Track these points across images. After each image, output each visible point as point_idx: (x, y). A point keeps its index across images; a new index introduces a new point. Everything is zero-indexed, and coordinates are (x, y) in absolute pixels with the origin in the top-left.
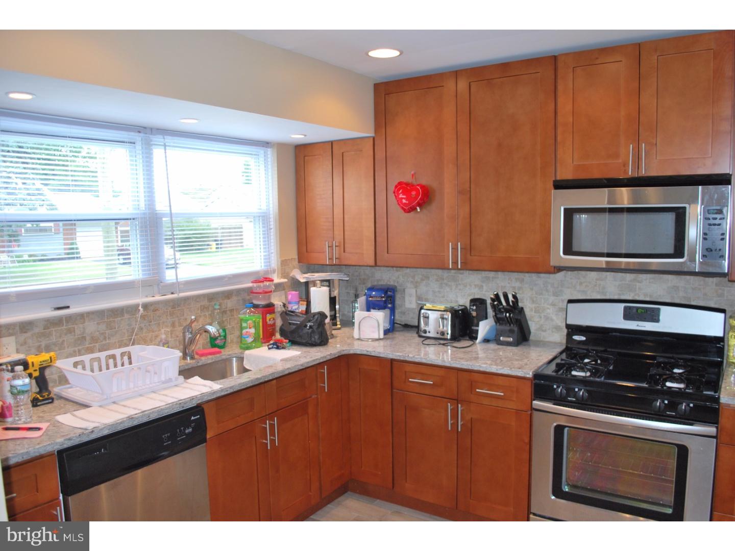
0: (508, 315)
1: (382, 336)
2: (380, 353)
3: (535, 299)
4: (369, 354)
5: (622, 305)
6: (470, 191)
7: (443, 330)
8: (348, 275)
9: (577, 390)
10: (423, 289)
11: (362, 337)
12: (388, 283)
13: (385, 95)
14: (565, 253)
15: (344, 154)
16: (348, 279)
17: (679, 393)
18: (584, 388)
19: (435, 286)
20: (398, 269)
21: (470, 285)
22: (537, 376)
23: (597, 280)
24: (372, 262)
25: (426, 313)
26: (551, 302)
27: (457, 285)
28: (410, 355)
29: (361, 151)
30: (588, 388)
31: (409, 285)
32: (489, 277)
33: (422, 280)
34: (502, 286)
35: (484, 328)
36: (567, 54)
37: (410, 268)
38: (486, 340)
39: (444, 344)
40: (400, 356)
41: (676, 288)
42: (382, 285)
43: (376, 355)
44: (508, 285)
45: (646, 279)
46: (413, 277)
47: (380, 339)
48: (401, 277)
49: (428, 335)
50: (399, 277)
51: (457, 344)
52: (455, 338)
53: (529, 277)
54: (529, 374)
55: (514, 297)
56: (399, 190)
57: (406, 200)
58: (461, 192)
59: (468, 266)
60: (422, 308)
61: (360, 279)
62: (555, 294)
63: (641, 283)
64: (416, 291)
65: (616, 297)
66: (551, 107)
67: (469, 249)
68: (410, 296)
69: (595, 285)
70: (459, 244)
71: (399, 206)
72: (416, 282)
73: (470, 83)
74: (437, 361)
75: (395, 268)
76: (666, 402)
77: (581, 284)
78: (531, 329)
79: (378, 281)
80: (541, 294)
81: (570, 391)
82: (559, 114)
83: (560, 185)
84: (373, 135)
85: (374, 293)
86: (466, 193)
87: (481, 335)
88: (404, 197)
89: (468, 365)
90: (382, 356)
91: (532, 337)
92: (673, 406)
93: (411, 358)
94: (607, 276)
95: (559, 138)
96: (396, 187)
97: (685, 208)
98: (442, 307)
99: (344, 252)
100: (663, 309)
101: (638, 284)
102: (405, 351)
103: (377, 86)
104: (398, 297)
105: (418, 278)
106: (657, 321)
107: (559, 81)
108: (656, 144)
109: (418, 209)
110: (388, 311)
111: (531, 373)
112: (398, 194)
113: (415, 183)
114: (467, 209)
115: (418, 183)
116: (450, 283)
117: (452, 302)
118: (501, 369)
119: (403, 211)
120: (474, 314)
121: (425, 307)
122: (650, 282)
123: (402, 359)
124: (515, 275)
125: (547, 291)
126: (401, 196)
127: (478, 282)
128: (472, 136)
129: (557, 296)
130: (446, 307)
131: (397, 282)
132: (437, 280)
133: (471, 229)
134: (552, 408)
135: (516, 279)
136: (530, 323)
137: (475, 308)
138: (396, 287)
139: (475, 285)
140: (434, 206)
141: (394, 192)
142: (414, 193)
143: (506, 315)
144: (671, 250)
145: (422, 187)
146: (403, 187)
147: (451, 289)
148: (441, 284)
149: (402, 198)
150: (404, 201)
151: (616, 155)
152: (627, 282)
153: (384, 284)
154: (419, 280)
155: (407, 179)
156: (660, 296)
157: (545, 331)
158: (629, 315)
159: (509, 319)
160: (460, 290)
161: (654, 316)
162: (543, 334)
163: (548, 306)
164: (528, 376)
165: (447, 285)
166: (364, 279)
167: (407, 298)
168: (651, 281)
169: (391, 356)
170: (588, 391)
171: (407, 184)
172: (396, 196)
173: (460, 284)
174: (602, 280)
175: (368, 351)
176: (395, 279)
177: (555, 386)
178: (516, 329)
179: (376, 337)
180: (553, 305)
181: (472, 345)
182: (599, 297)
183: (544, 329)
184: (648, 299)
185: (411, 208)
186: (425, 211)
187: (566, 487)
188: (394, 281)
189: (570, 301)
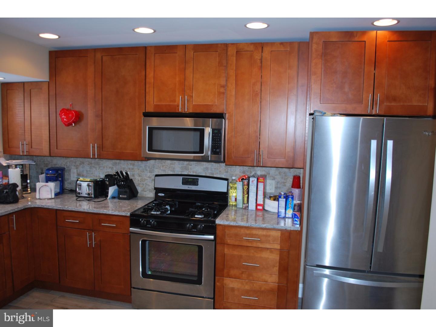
0: (123, 183)
1: (53, 197)
2: (49, 206)
3: (140, 174)
4: (43, 207)
5: (181, 177)
6: (102, 115)
7: (89, 192)
8: (35, 162)
9: (151, 221)
10: (81, 169)
11: (41, 197)
12: (61, 166)
13: (55, 58)
14: (149, 151)
15: (31, 90)
16: (35, 164)
17: (199, 221)
18: (155, 220)
19: (87, 168)
20: (67, 158)
21: (107, 168)
22: (132, 215)
23: (171, 164)
24: (48, 154)
25: (80, 183)
26: (148, 176)
27: (99, 167)
28: (66, 207)
29: (41, 89)
30: (156, 220)
31: (73, 167)
32: (116, 163)
33: (80, 164)
34: (123, 168)
35: (112, 190)
36: (151, 47)
37: (73, 157)
38: (113, 198)
39: (88, 200)
40: (60, 207)
41: (207, 169)
42: (57, 167)
43: (47, 208)
44: (126, 167)
45: (194, 164)
46: (75, 163)
47: (52, 198)
48: (68, 163)
49: (81, 195)
50: (67, 163)
51: (96, 200)
52: (96, 197)
53: (137, 163)
54: (128, 214)
55: (127, 173)
56: (62, 113)
57: (66, 119)
58: (97, 116)
59: (101, 157)
60: (78, 180)
61: (44, 164)
62: (151, 172)
63: (191, 166)
64: (77, 170)
65: (180, 173)
66: (144, 73)
67: (101, 147)
68: (74, 173)
69: (170, 167)
70: (96, 144)
71: (62, 122)
72: (77, 166)
73: (102, 56)
74: (81, 209)
75: (65, 158)
76: (192, 225)
77: (163, 166)
78: (138, 190)
79: (55, 165)
80: (143, 172)
81: (148, 222)
82: (147, 77)
83: (147, 115)
84: (48, 80)
85: (51, 172)
86: (100, 117)
87: (110, 194)
88: (65, 117)
89: (97, 211)
90: (50, 208)
91: (139, 195)
92: (195, 227)
93: (67, 208)
94: (175, 162)
95: (147, 90)
96: (61, 111)
97: (204, 129)
98: (89, 180)
99: (31, 148)
100: (200, 178)
101: (190, 166)
102: (64, 204)
103: (51, 53)
104: (66, 174)
105: (78, 163)
106: (197, 185)
107: (147, 61)
108: (192, 97)
109: (73, 125)
110: (58, 183)
111: (129, 214)
112: (62, 116)
113: (72, 109)
114: (101, 125)
115: (74, 109)
116: (95, 166)
117: (97, 177)
118: (114, 212)
119: (64, 125)
120: (107, 183)
121: (79, 180)
122: (195, 166)
123: (61, 209)
124: (130, 162)
125: (146, 170)
126: (63, 117)
127: (111, 166)
128: (103, 85)
129: (151, 173)
130: (91, 179)
131: (66, 165)
132: (88, 164)
133: (102, 136)
134: (140, 231)
135: (131, 164)
136: (137, 187)
137: (107, 180)
138: (65, 168)
139: (109, 167)
140: (83, 123)
141: (60, 114)
142: (70, 115)
143: (122, 183)
144: (198, 150)
145: (76, 112)
146: (65, 111)
147: (96, 169)
148: (91, 166)
149: (64, 118)
150: (65, 120)
151: (175, 101)
152: (185, 166)
153: (59, 166)
154: (78, 164)
155: (68, 107)
156: (200, 172)
157: (146, 191)
158: (185, 182)
159: (123, 185)
160: (101, 170)
161: (195, 183)
162: (145, 193)
163: (147, 178)
164: (127, 215)
165: (94, 167)
166: (47, 164)
167: (72, 175)
168: (196, 164)
169: (55, 208)
170: (157, 222)
171: (67, 110)
172: (61, 117)
173: (101, 167)
174: (173, 164)
175: (42, 206)
176: (65, 163)
177: (141, 220)
178: (128, 191)
179: (50, 197)
180: (149, 177)
181: (105, 200)
182: (172, 173)
183: (145, 190)
184: (194, 174)
185: (69, 123)
186: (78, 126)
187: (149, 272)
188: (64, 165)
189: (157, 176)
